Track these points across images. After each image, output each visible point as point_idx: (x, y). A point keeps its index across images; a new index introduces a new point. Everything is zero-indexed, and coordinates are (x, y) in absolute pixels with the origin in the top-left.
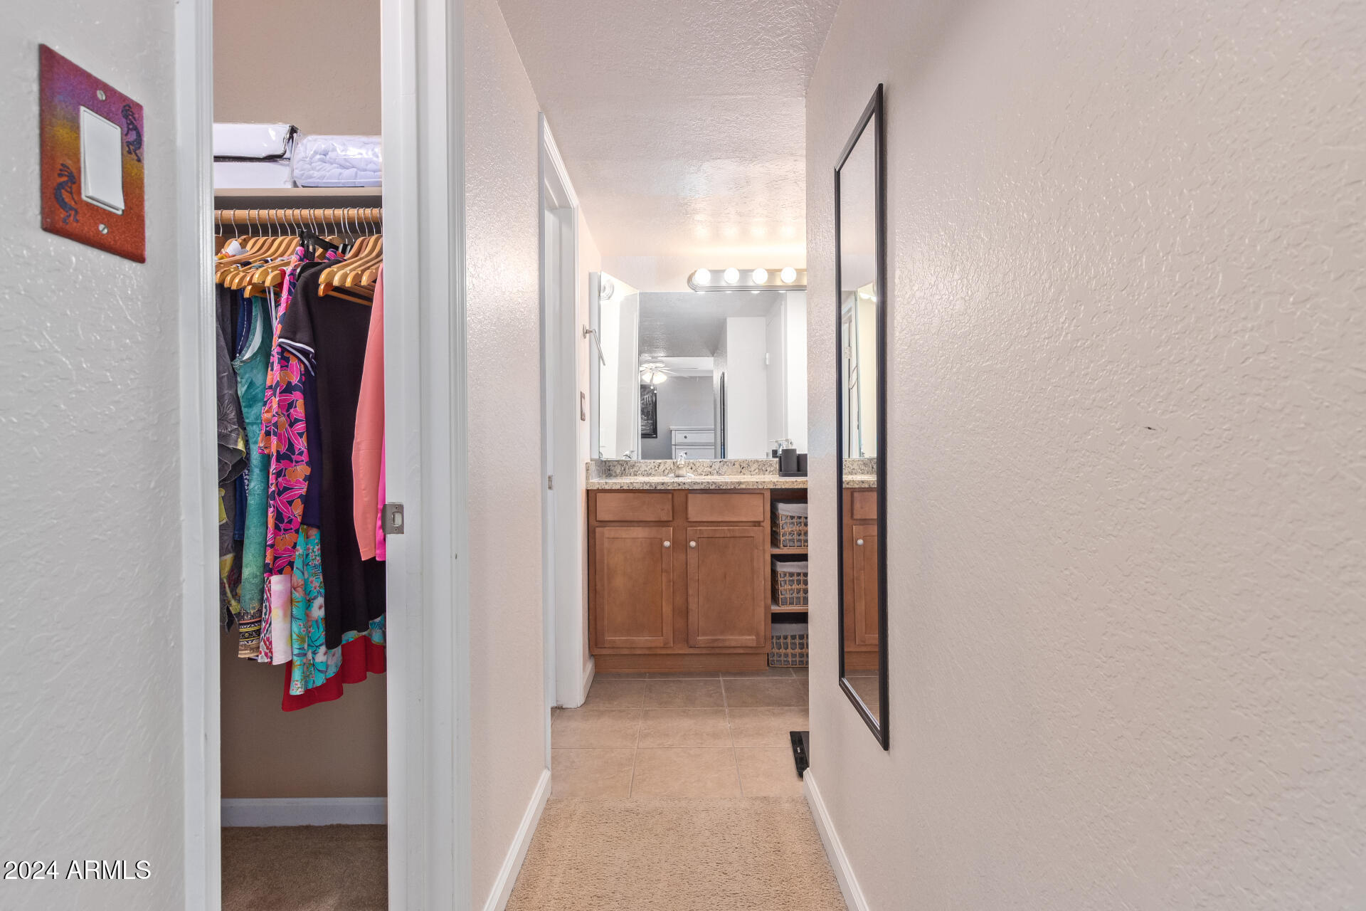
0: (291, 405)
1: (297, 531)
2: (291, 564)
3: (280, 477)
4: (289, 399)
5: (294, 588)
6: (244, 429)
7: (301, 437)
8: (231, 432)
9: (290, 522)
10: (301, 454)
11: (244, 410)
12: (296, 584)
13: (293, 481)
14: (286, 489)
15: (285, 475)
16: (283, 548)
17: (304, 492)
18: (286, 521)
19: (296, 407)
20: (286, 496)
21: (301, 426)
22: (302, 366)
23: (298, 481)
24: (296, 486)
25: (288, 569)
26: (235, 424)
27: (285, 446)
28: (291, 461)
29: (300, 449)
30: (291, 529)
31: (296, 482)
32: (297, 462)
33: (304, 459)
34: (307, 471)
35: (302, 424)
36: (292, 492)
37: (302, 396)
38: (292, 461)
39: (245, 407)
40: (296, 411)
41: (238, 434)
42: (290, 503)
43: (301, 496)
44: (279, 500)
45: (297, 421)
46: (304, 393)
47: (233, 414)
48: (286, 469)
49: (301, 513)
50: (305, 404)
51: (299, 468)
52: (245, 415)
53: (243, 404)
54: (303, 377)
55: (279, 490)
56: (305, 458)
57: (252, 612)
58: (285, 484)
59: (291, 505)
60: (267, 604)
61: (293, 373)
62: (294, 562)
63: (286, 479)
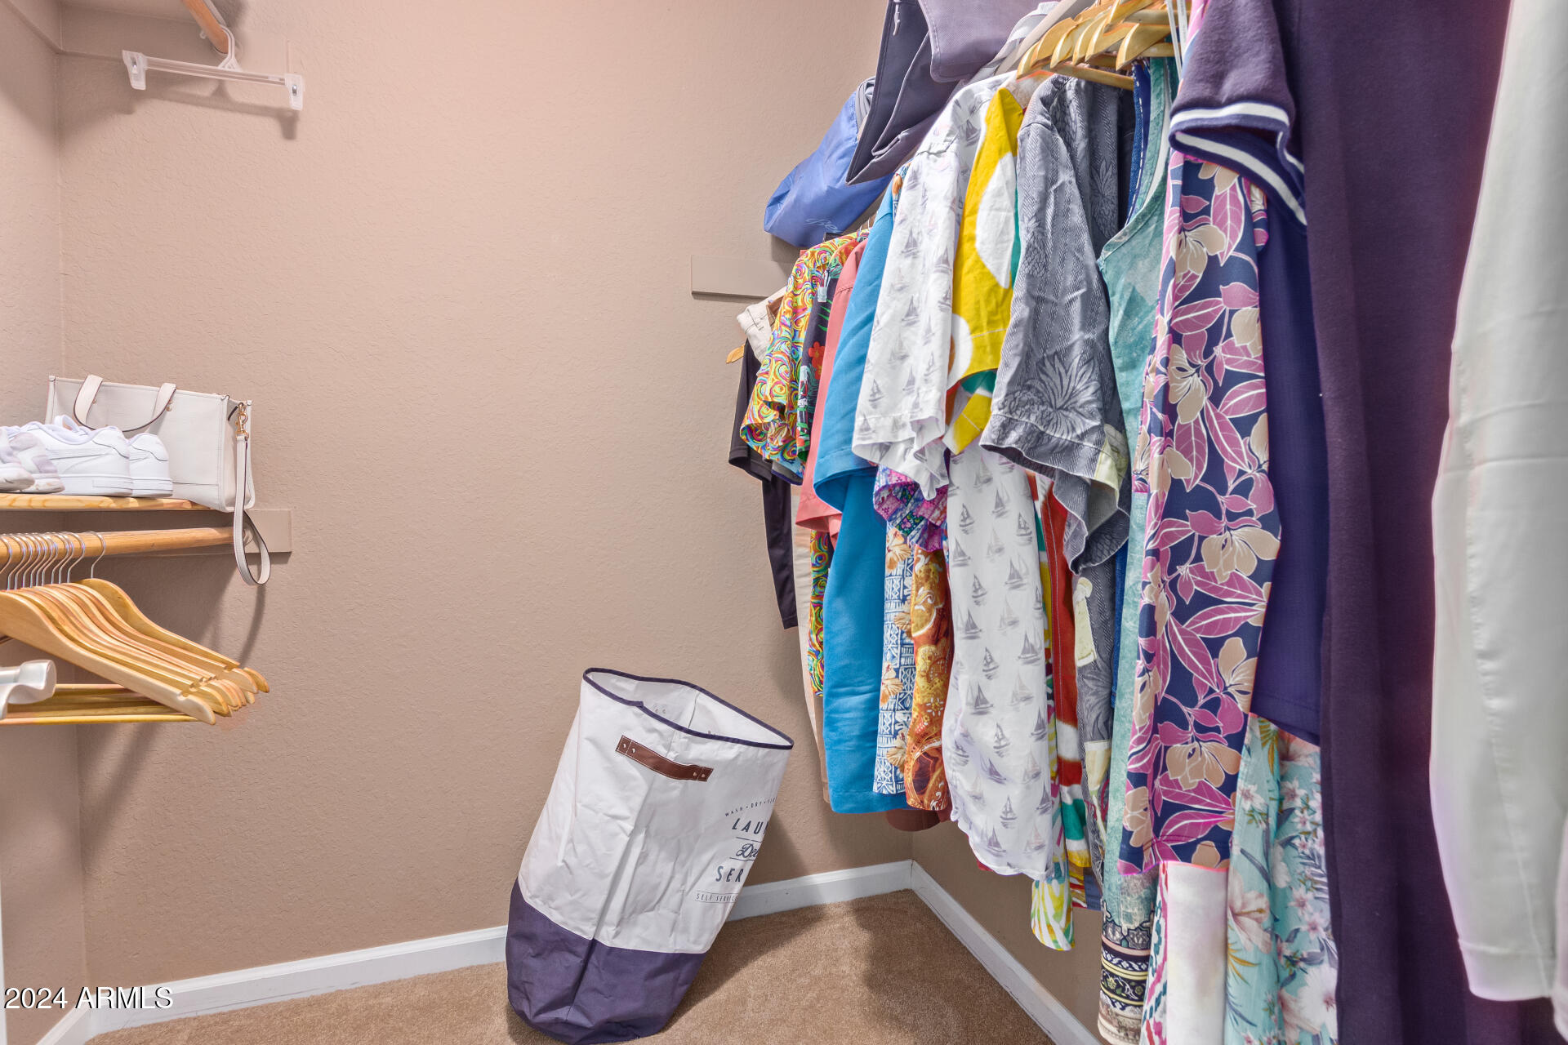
0: (1216, 333)
1: (1236, 742)
2: (1222, 841)
3: (1182, 563)
4: (1208, 317)
5: (1231, 913)
6: (1121, 427)
7: (1245, 433)
8: (1082, 437)
9: (1213, 705)
10: (1244, 488)
11: (1121, 377)
12: (1238, 905)
13: (1223, 577)
14: (1203, 601)
15: (1198, 558)
16: (1194, 782)
17: (1255, 616)
18: (1201, 701)
19: (1229, 334)
20: (1200, 622)
21: (1247, 397)
22: (1257, 195)
23: (1235, 580)
24: (1230, 594)
25: (1208, 850)
26: (1091, 416)
27: (1199, 468)
28: (1217, 512)
29: (1242, 473)
30: (1217, 730)
31: (1230, 583)
32: (1232, 516)
33: (1254, 506)
34: (1269, 546)
35: (1256, 387)
36: (1222, 612)
37: (1254, 296)
38: (1218, 514)
39: (1122, 369)
40: (1230, 349)
41: (1099, 443)
42: (1215, 646)
43: (1244, 631)
44: (1182, 632)
45: (1233, 378)
46: (1262, 285)
47: (1091, 390)
48: (1201, 539)
49: (1248, 686)
50: (1265, 319)
51: (1237, 535)
52: (1121, 390)
53: (1117, 362)
54: (1260, 230)
55: (1180, 601)
56: (1260, 501)
57: (1125, 926)
58: (1198, 583)
59: (1215, 655)
60: (1162, 922)
61: (1221, 224)
62: (1229, 834)
63: (1201, 571)
